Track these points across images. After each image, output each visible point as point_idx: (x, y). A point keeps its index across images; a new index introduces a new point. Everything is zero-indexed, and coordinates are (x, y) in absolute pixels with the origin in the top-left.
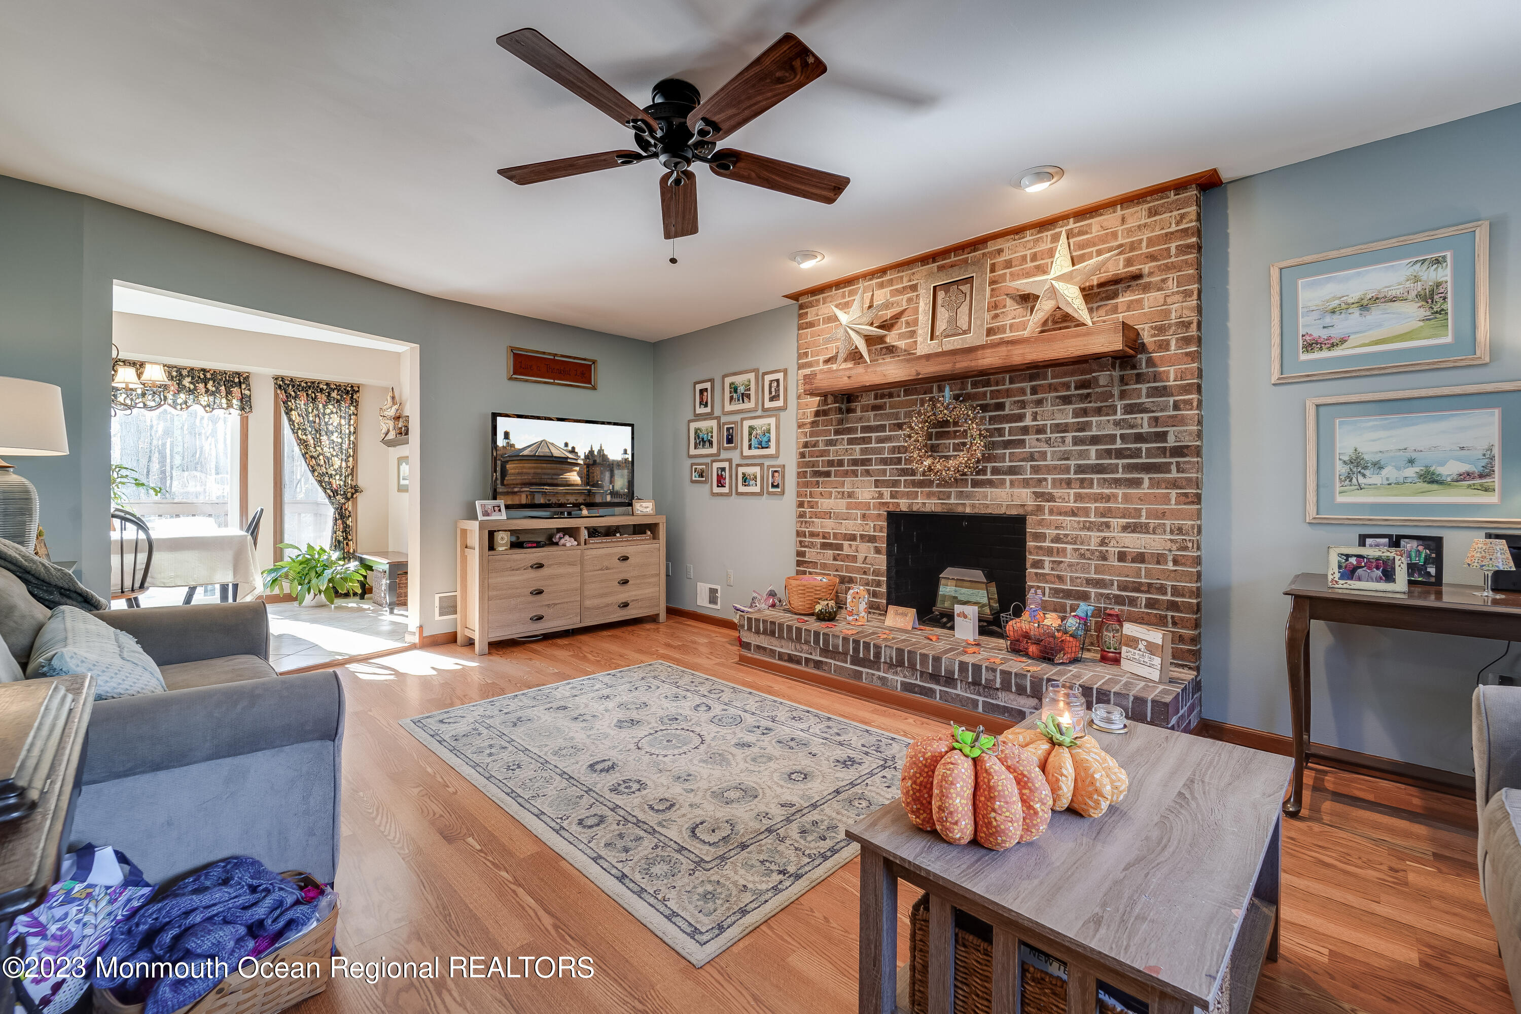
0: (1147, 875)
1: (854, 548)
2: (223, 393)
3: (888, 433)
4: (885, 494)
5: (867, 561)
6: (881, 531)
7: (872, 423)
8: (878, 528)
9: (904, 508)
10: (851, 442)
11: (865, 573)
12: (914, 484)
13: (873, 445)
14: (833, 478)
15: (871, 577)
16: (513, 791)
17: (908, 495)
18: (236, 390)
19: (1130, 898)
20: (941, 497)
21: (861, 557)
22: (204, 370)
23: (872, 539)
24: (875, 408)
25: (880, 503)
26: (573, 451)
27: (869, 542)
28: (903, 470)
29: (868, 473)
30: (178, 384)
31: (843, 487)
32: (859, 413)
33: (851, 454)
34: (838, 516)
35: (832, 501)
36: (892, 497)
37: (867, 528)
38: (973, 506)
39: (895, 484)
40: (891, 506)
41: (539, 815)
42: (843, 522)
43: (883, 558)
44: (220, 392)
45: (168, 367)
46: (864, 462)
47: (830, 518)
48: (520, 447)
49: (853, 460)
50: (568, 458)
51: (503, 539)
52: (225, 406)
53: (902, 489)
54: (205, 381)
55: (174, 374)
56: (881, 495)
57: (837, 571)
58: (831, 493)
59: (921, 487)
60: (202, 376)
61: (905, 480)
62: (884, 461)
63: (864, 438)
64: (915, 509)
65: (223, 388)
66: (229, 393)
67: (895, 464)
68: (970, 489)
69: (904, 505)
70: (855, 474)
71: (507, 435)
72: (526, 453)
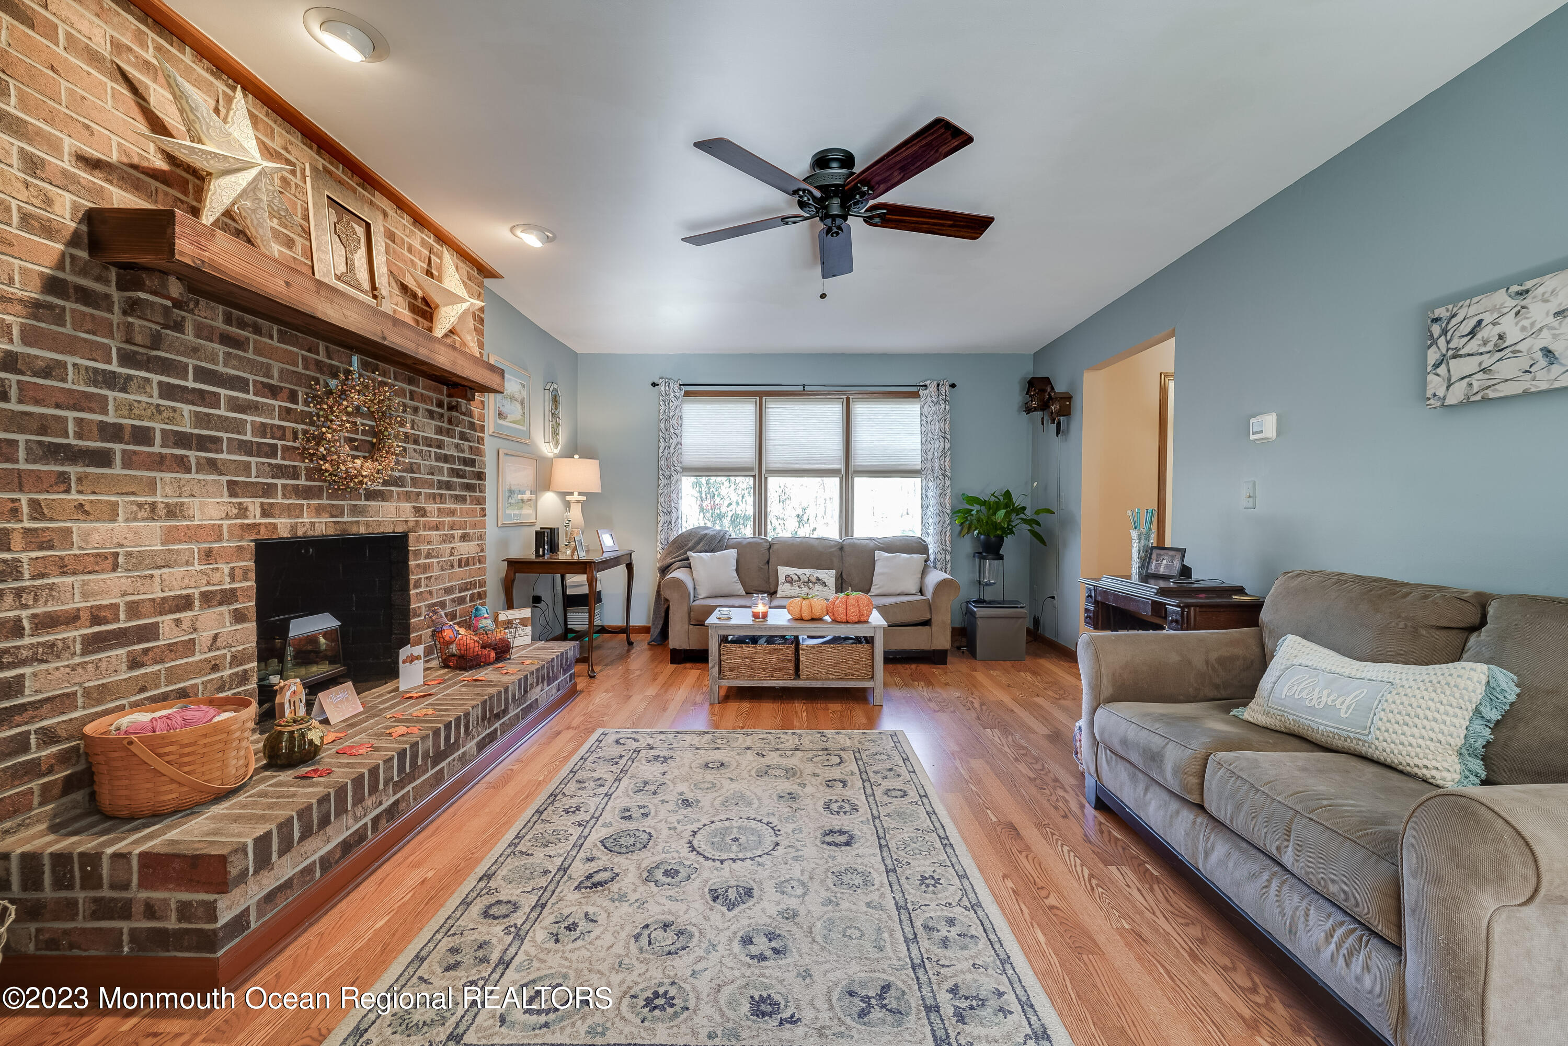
1: (186, 625)
3: (251, 397)
4: (251, 508)
5: (219, 644)
6: (245, 579)
7: (220, 368)
8: (238, 573)
9: (284, 533)
10: (168, 392)
11: (215, 668)
12: (298, 492)
13: (222, 412)
14: (117, 470)
15: (226, 673)
16: (944, 846)
17: (289, 511)
20: (334, 513)
21: (205, 637)
23: (228, 597)
24: (226, 340)
25: (241, 525)
27: (221, 603)
28: (279, 467)
29: (213, 466)
31: (154, 493)
32: (189, 336)
33: (171, 421)
34: (137, 561)
35: (120, 525)
36: (265, 513)
37: (216, 577)
38: (367, 524)
39: (268, 491)
40: (263, 530)
41: (931, 813)
42: (156, 572)
43: (251, 626)
46: (203, 443)
47: (115, 568)
49: (176, 433)
53: (280, 500)
56: (243, 511)
57: (143, 689)
58: (114, 506)
59: (307, 498)
61: (284, 486)
62: (246, 448)
63: (201, 392)
64: (300, 533)
67: (267, 456)
68: (363, 502)
69: (283, 527)
70: (182, 465)
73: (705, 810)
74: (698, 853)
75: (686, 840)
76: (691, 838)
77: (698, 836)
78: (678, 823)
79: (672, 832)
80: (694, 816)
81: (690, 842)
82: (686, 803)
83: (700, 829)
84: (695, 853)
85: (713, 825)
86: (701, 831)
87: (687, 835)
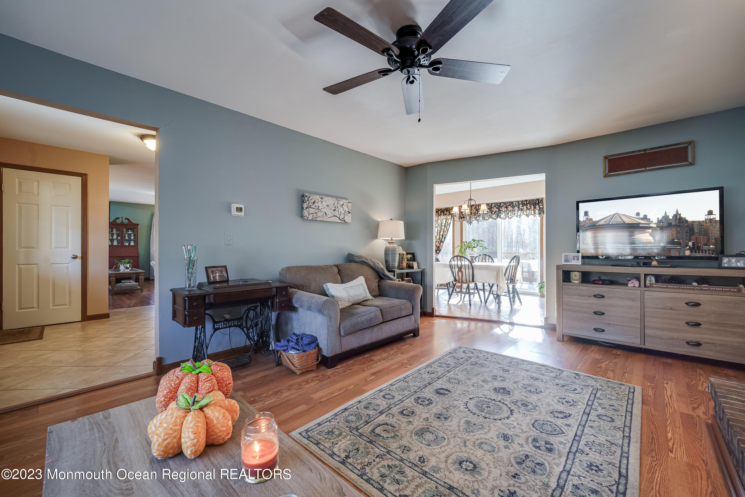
0: (105, 444)
2: (533, 208)
18: (537, 206)
19: (102, 432)
22: (526, 201)
26: (645, 217)
30: (518, 208)
44: (531, 209)
45: (487, 204)
48: (597, 220)
50: (640, 223)
51: (576, 277)
52: (533, 213)
54: (526, 205)
55: (517, 204)
60: (526, 203)
65: (532, 206)
66: (535, 208)
71: (586, 213)
72: (601, 223)
73: (496, 428)
74: (509, 408)
75: (514, 416)
76: (510, 416)
77: (506, 416)
78: (515, 427)
79: (520, 423)
80: (504, 427)
81: (512, 414)
82: (506, 437)
83: (504, 419)
84: (511, 409)
85: (496, 418)
86: (503, 417)
87: (512, 418)
